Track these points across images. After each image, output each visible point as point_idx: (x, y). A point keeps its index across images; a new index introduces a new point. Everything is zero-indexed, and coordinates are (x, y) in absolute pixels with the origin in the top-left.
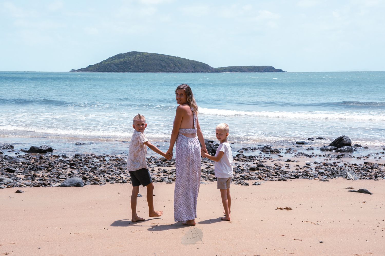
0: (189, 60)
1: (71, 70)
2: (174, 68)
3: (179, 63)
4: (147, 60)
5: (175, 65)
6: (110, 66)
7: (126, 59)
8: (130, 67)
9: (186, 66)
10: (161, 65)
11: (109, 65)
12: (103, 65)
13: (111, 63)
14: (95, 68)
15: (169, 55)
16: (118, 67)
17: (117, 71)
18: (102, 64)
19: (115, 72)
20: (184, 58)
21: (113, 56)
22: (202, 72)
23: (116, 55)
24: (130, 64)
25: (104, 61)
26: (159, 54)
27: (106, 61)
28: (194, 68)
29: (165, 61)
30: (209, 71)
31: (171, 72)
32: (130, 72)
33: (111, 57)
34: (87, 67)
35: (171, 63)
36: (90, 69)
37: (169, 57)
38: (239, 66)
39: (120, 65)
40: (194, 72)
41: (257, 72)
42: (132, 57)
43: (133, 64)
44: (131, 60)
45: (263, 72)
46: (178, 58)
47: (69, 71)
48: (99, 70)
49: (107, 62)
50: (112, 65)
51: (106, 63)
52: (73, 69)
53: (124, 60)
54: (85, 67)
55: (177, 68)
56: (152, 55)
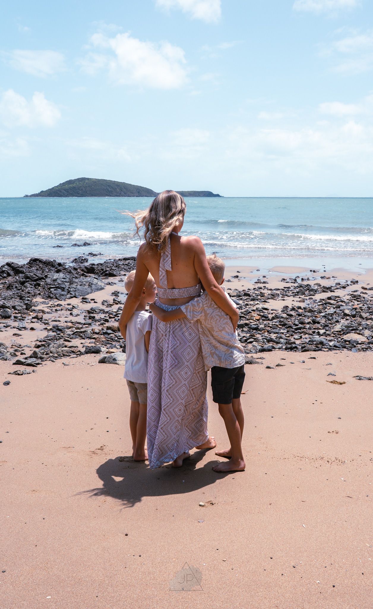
0: (134, 185)
1: (24, 195)
2: (119, 193)
3: (125, 189)
4: (95, 186)
5: (120, 190)
6: (60, 192)
7: (75, 184)
8: (79, 192)
9: (131, 191)
10: (108, 190)
11: (59, 190)
12: (53, 191)
13: (61, 189)
14: (46, 193)
15: (115, 181)
16: (67, 192)
17: (66, 196)
18: (53, 189)
19: (65, 197)
20: (129, 183)
21: (64, 182)
22: (146, 196)
23: (67, 181)
24: (79, 189)
25: (55, 186)
26: (106, 180)
27: (57, 186)
28: (139, 192)
29: (112, 186)
30: (153, 196)
31: (117, 196)
32: (79, 197)
33: (62, 183)
35: (117, 188)
36: (42, 194)
37: (116, 183)
38: (181, 191)
39: (70, 191)
40: (139, 197)
41: (197, 196)
42: (81, 183)
43: (82, 189)
44: (80, 185)
45: (203, 196)
46: (124, 184)
47: (23, 196)
48: (50, 195)
50: (62, 190)
51: (57, 188)
53: (73, 186)
54: (37, 193)
55: (123, 193)
56: (100, 181)
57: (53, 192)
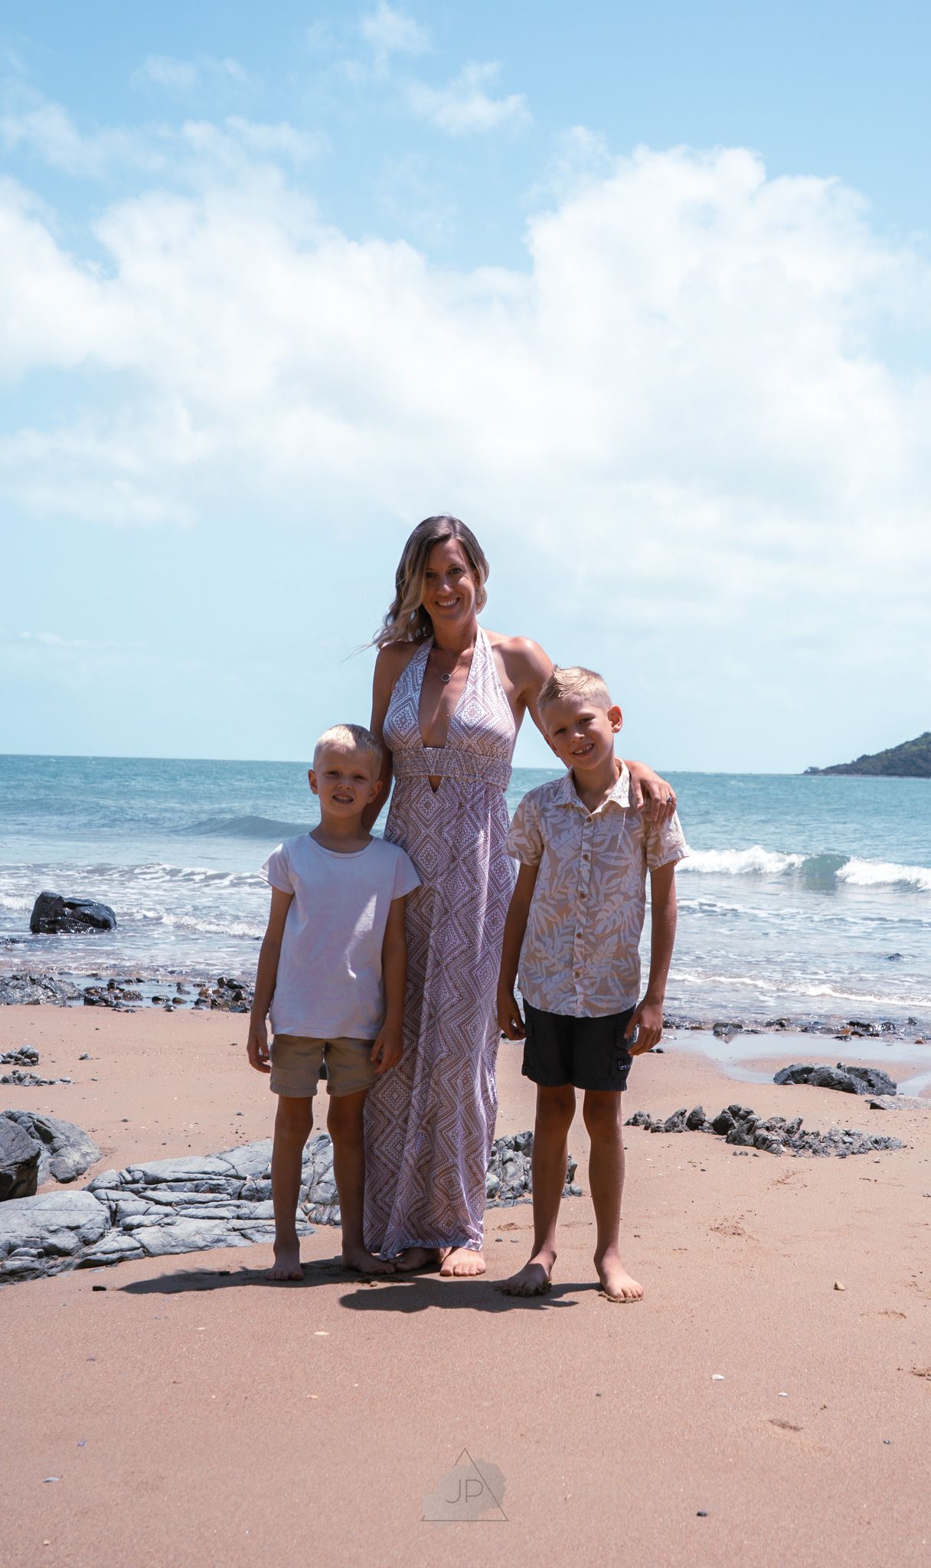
1: (804, 768)
11: (921, 755)
12: (902, 757)
14: (878, 764)
18: (903, 751)
25: (907, 743)
27: (914, 743)
34: (855, 760)
36: (865, 766)
47: (802, 772)
48: (890, 771)
49: (916, 745)
51: (915, 748)
52: (814, 766)
54: (849, 762)
57: (901, 760)
